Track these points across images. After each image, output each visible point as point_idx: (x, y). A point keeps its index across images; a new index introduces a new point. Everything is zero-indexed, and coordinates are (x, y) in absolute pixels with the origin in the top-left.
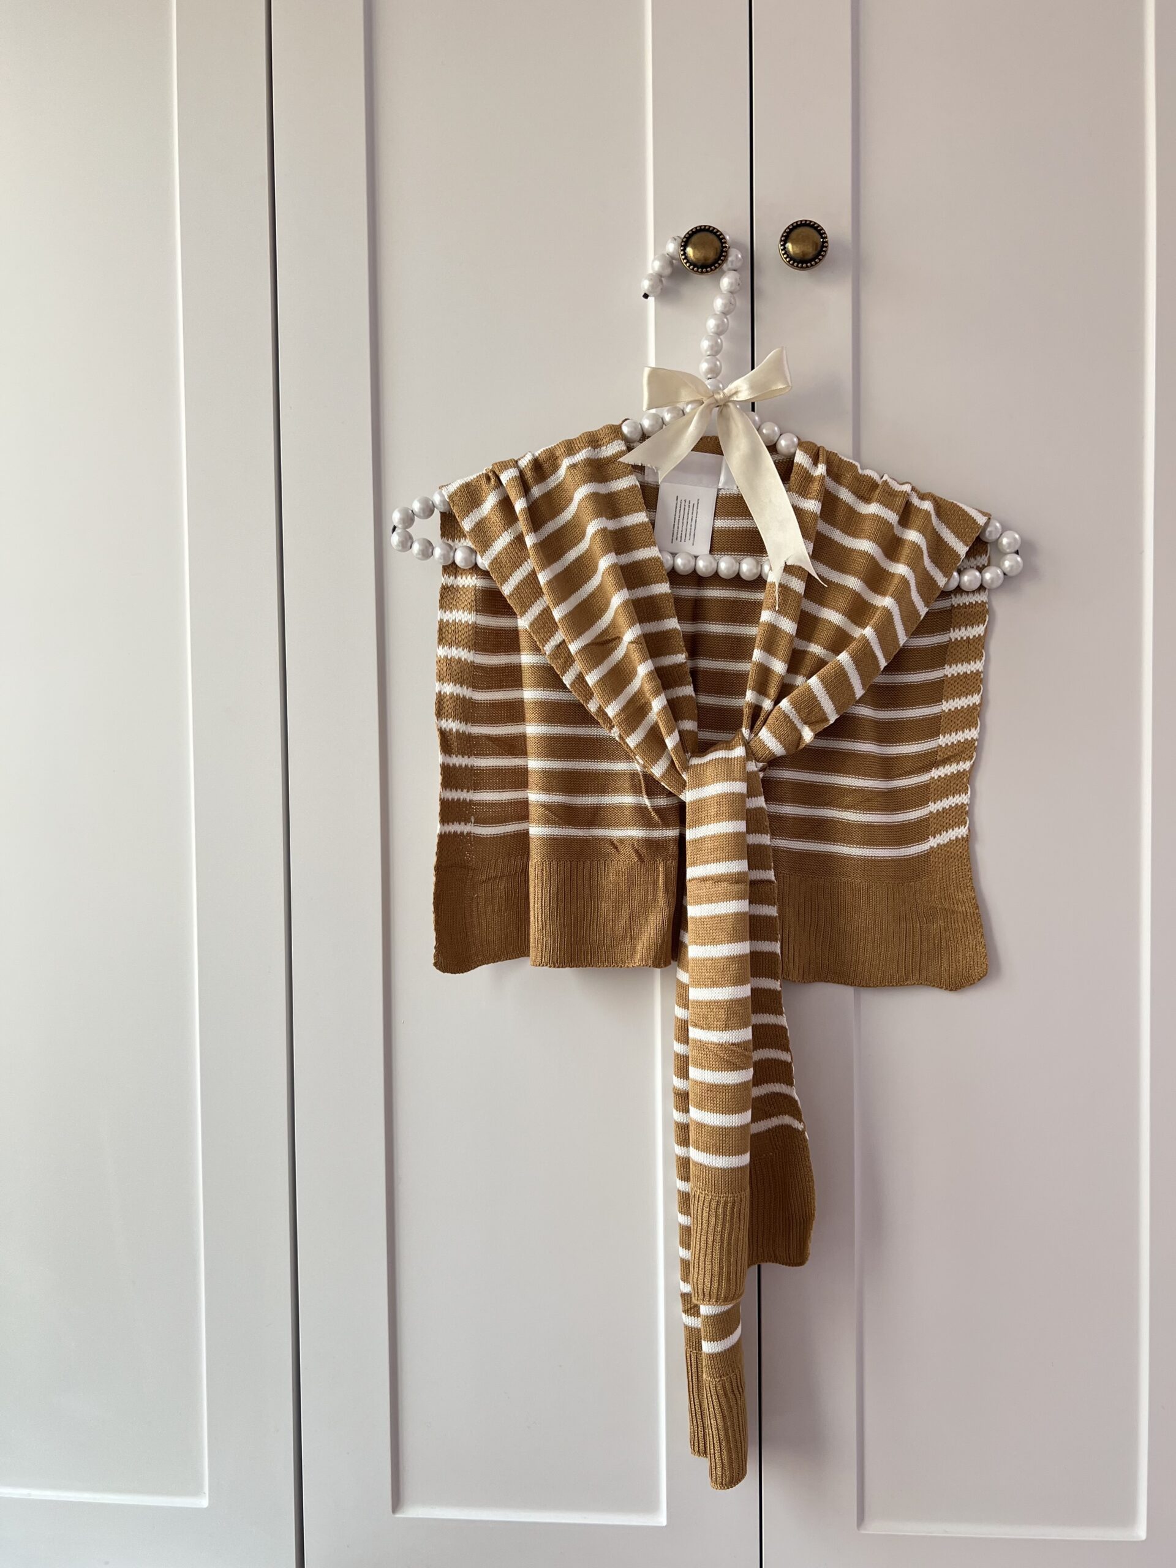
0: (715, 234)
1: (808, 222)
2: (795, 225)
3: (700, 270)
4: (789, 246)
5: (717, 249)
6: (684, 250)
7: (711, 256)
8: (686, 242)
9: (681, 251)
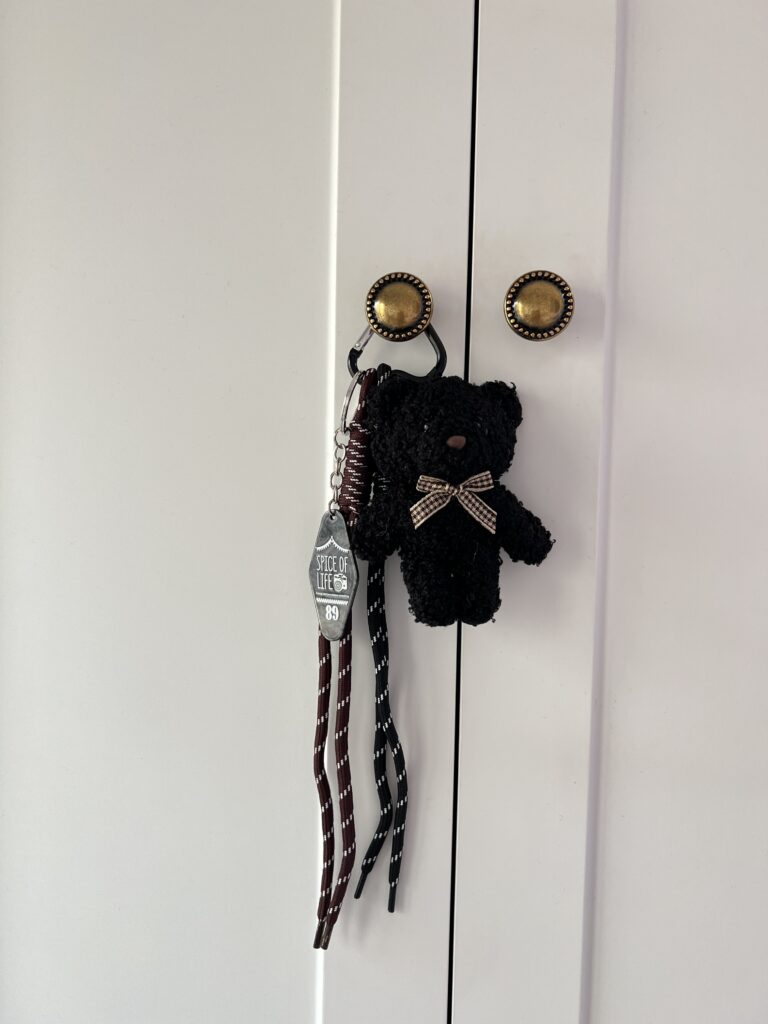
0: (416, 286)
1: (546, 275)
2: (528, 277)
3: (391, 335)
4: (518, 305)
5: (418, 307)
6: (371, 306)
7: (411, 315)
8: (376, 293)
9: (368, 306)
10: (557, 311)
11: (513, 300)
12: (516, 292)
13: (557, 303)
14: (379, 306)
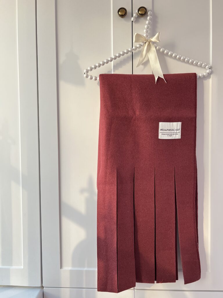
0: (124, 9)
5: (125, 12)
6: (118, 13)
8: (119, 11)
12: (139, 10)
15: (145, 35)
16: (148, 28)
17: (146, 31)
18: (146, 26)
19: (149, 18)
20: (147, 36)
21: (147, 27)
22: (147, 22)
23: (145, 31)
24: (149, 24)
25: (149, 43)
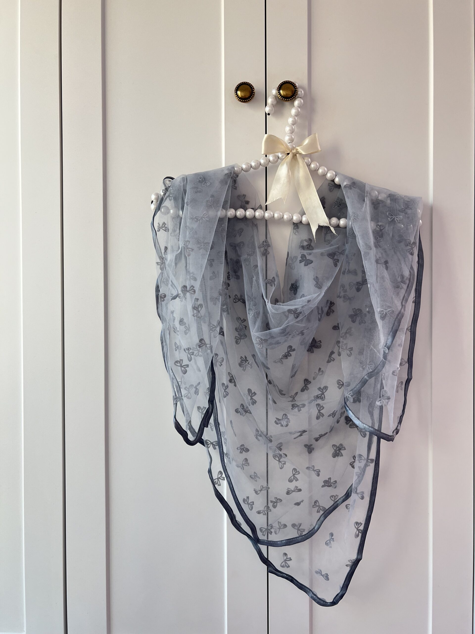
0: (249, 85)
1: (288, 82)
2: (283, 82)
3: (243, 101)
4: (281, 91)
5: (250, 91)
6: (236, 93)
7: (248, 94)
8: (237, 89)
9: (235, 93)
10: (293, 93)
11: (279, 91)
12: (280, 87)
13: (293, 91)
14: (239, 93)
15: (287, 139)
16: (294, 123)
17: (290, 130)
18: (290, 120)
19: (299, 104)
20: (292, 141)
21: (293, 121)
22: (293, 111)
23: (288, 129)
24: (297, 115)
25: (296, 155)
